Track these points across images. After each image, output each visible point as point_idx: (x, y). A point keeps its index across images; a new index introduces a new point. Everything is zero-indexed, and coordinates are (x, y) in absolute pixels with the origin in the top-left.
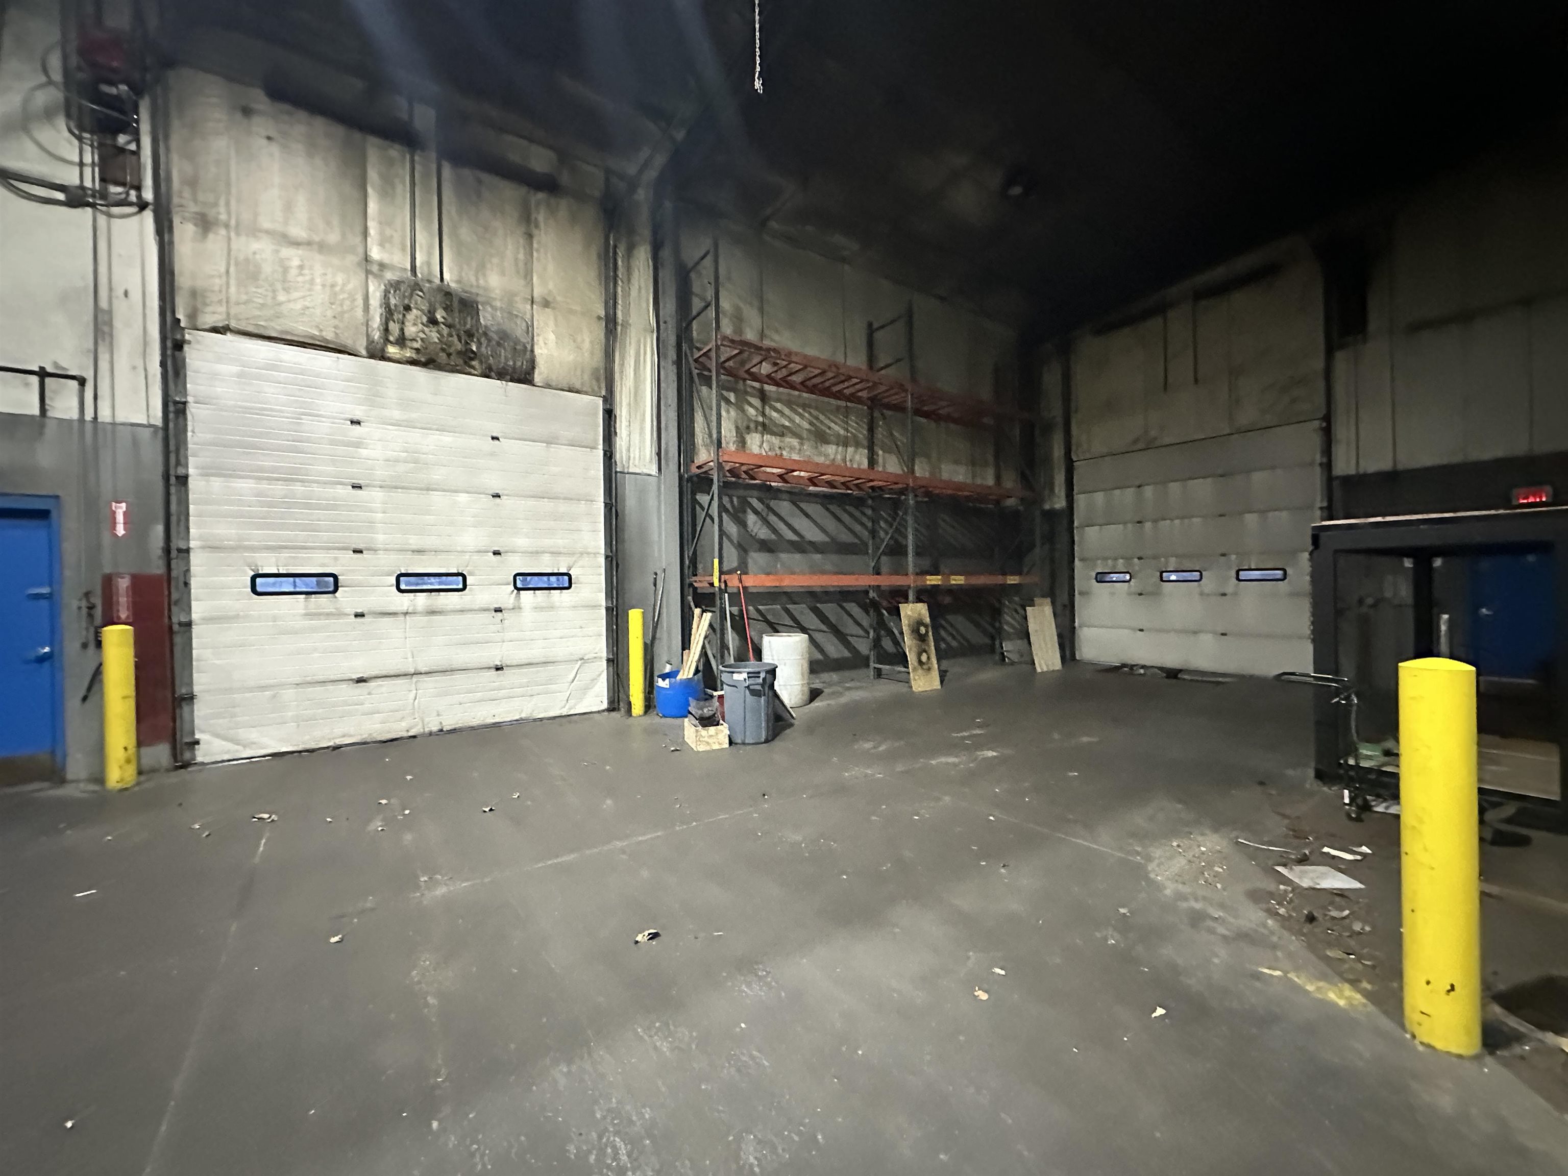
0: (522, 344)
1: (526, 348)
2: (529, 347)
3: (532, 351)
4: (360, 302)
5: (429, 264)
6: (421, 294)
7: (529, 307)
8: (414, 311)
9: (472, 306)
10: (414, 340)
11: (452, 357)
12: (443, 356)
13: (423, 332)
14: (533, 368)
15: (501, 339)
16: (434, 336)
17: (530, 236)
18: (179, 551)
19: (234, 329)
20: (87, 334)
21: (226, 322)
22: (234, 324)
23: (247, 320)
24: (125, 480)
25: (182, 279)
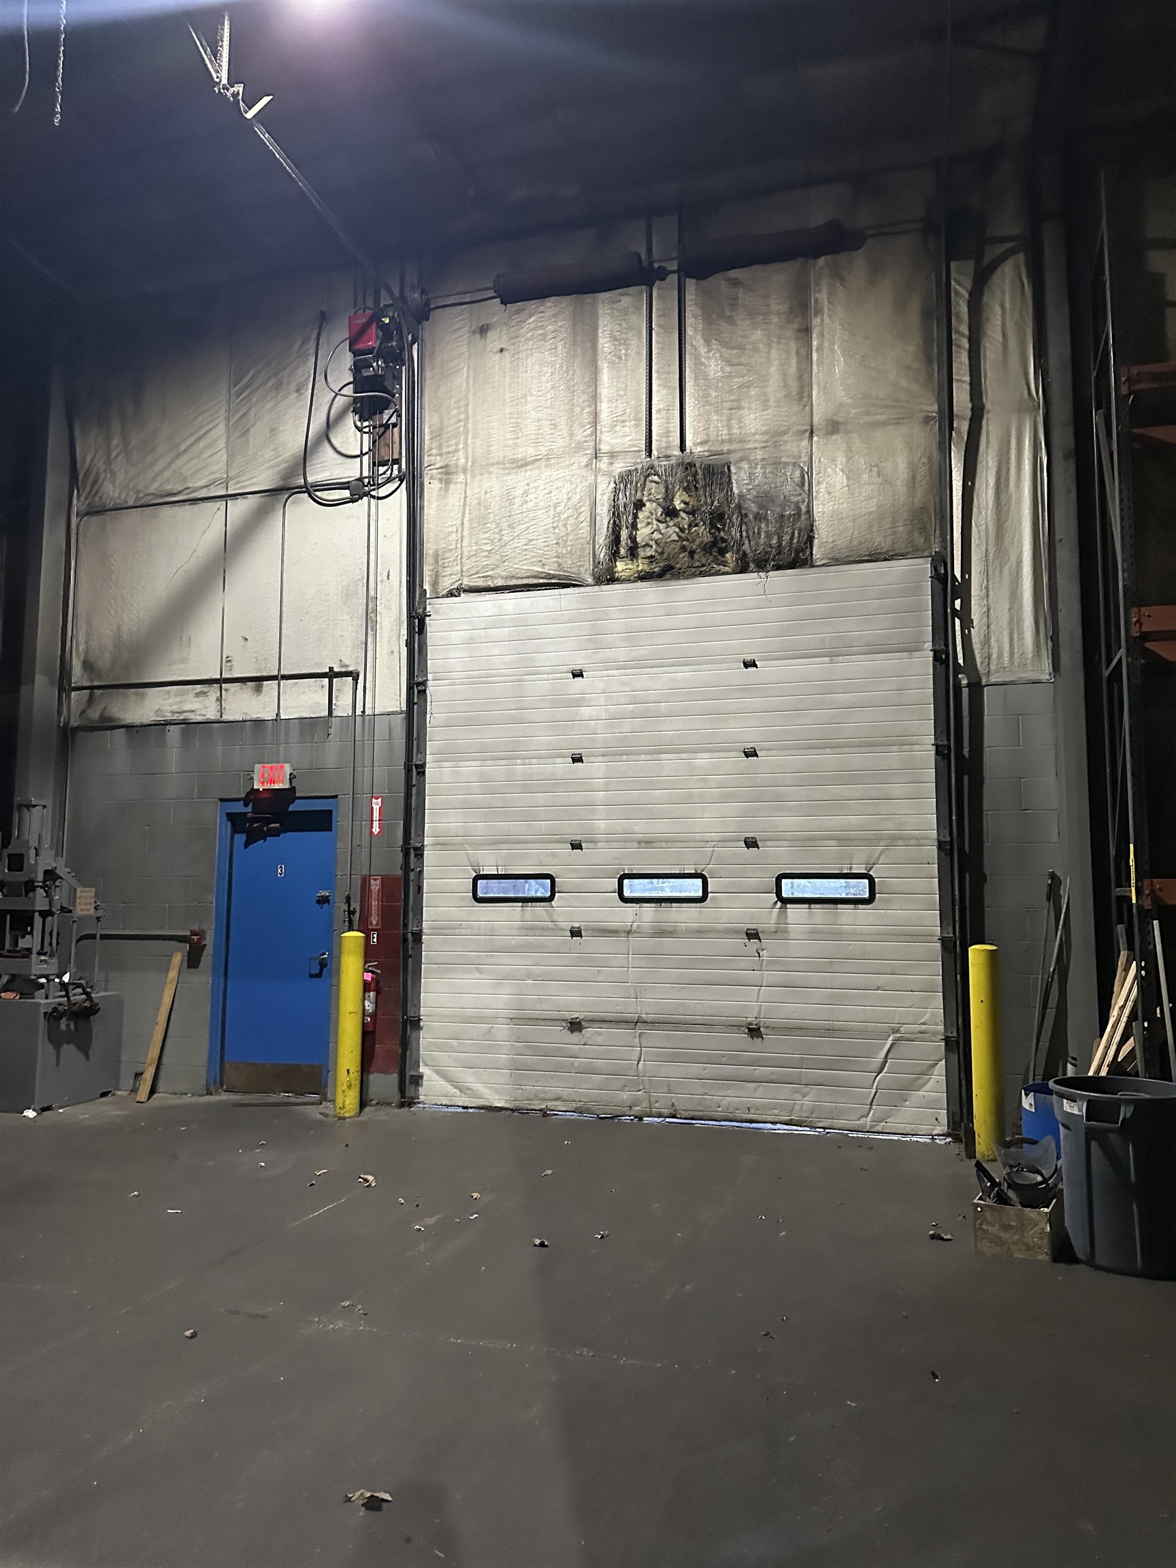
0: (793, 506)
1: (799, 509)
2: (803, 508)
3: (809, 512)
4: (585, 516)
5: (667, 433)
6: (656, 478)
7: (805, 443)
8: (648, 504)
9: (723, 473)
10: (647, 545)
11: (696, 557)
12: (684, 557)
13: (658, 530)
14: (810, 540)
15: (761, 507)
16: (672, 532)
17: (806, 331)
18: (416, 849)
19: (466, 588)
20: (361, 625)
21: (460, 582)
22: (466, 582)
23: (477, 573)
24: (380, 773)
25: (429, 545)
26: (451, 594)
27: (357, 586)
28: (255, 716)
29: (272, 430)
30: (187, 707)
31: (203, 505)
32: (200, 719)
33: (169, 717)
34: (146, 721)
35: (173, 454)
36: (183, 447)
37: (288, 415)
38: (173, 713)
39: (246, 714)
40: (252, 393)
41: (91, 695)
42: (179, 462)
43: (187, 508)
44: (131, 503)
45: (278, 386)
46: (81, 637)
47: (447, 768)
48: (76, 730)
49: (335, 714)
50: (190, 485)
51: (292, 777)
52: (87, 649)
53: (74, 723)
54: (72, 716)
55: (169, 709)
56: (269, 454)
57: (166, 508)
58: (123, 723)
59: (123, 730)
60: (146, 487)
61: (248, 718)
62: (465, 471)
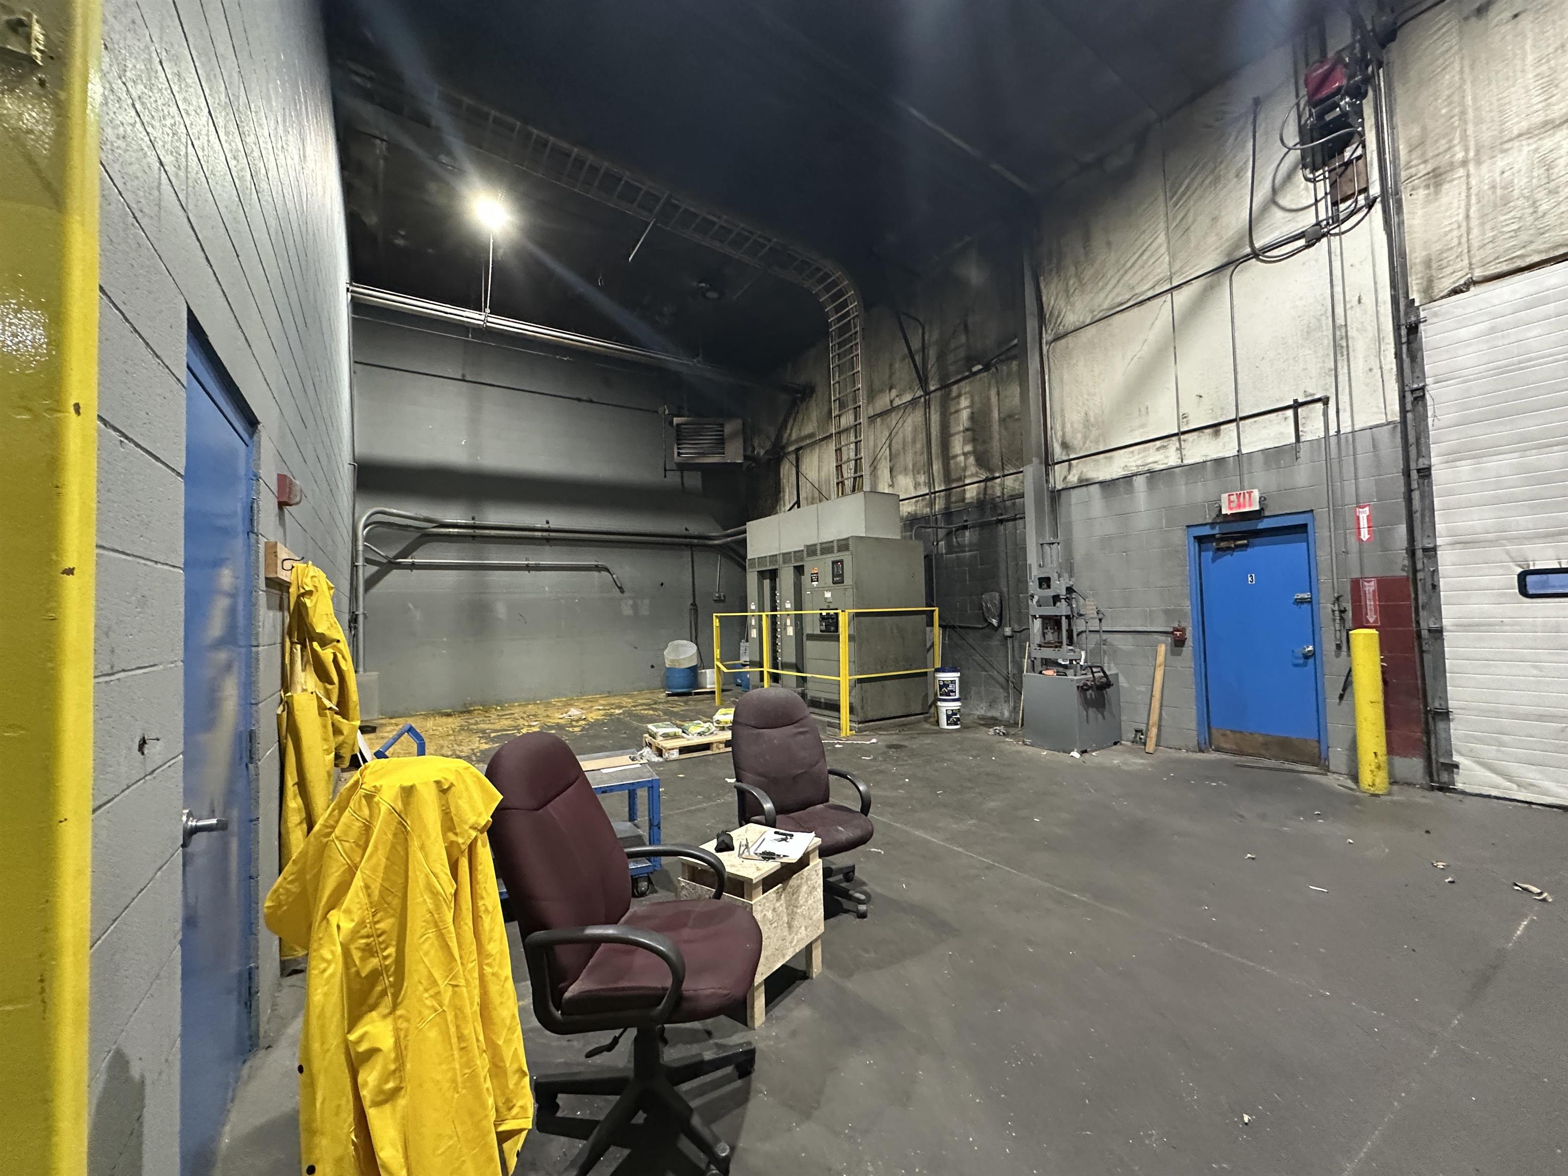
18: (1425, 550)
19: (1480, 279)
20: (1328, 355)
21: (1470, 276)
22: (1478, 273)
23: (1498, 258)
24: (1367, 484)
25: (1414, 255)
26: (1455, 292)
27: (1319, 320)
28: (1215, 456)
29: (1213, 219)
30: (1151, 460)
31: (1149, 303)
32: (1162, 467)
33: (1135, 470)
34: (1115, 476)
35: (1122, 272)
36: (1129, 264)
37: (1229, 201)
38: (1137, 466)
39: (1206, 456)
40: (1189, 197)
41: (1070, 465)
42: (1126, 278)
43: (1136, 310)
44: (1088, 321)
45: (1217, 180)
46: (1058, 427)
47: (1465, 468)
48: (1059, 491)
49: (1302, 439)
50: (1137, 291)
51: (1262, 500)
52: (1064, 436)
53: (1059, 487)
54: (1057, 482)
55: (1134, 464)
56: (1212, 239)
57: (1117, 316)
58: (1097, 481)
59: (1097, 485)
60: (1100, 306)
61: (1209, 458)
62: (1464, 163)
